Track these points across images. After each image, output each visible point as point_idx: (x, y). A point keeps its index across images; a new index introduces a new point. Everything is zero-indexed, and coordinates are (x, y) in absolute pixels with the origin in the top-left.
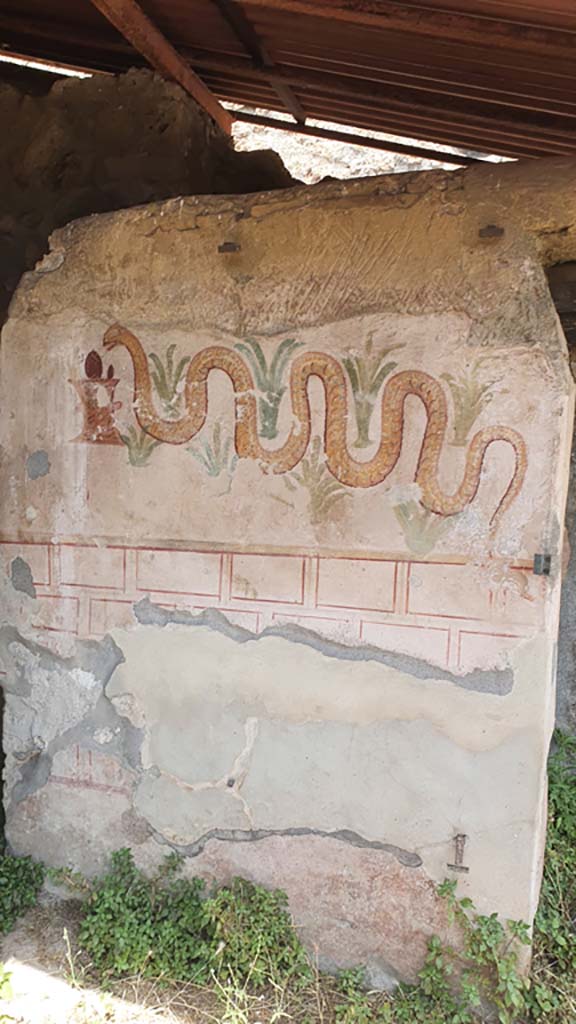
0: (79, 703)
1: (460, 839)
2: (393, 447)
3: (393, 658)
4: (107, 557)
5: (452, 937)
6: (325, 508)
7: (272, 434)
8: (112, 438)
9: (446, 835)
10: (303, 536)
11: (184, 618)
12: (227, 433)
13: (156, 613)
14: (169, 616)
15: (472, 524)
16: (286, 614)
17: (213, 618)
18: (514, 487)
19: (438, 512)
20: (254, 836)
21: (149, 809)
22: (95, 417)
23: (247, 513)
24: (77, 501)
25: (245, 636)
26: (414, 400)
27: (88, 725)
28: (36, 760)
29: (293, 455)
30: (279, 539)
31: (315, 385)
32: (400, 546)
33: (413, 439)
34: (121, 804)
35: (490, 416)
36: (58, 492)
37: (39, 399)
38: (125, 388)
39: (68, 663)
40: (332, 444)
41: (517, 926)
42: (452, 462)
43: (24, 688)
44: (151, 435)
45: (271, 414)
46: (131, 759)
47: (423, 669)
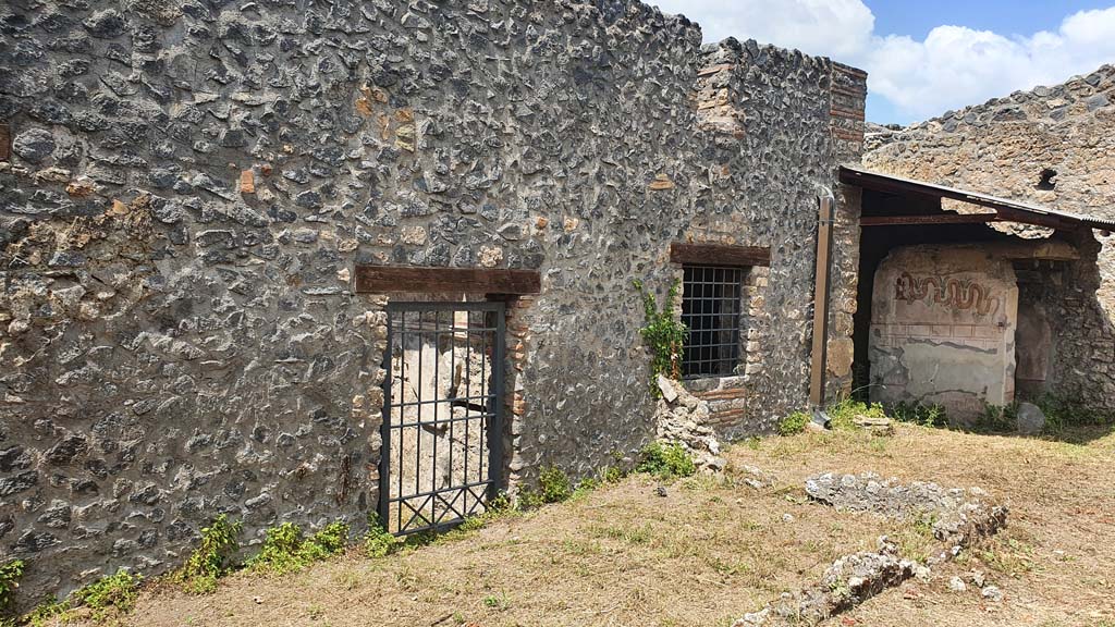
0: (891, 364)
1: (986, 388)
2: (971, 300)
3: (972, 348)
4: (900, 327)
5: (984, 411)
6: (956, 314)
7: (943, 297)
8: (903, 298)
9: (982, 387)
10: (952, 322)
11: (921, 341)
12: (932, 296)
13: (911, 340)
14: (916, 341)
15: (988, 316)
16: (946, 339)
17: (928, 341)
18: (998, 308)
19: (981, 314)
20: (937, 393)
21: (910, 389)
22: (899, 293)
23: (937, 316)
24: (893, 314)
25: (936, 345)
26: (976, 291)
27: (894, 369)
28: (879, 379)
29: (948, 302)
30: (944, 322)
31: (954, 287)
32: (972, 322)
33: (976, 298)
34: (903, 389)
35: (991, 294)
36: (888, 311)
37: (884, 290)
38: (907, 287)
39: (889, 354)
40: (959, 301)
41: (1000, 408)
42: (984, 303)
43: (877, 361)
44: (913, 297)
45: (943, 293)
46: (906, 377)
47: (978, 350)
